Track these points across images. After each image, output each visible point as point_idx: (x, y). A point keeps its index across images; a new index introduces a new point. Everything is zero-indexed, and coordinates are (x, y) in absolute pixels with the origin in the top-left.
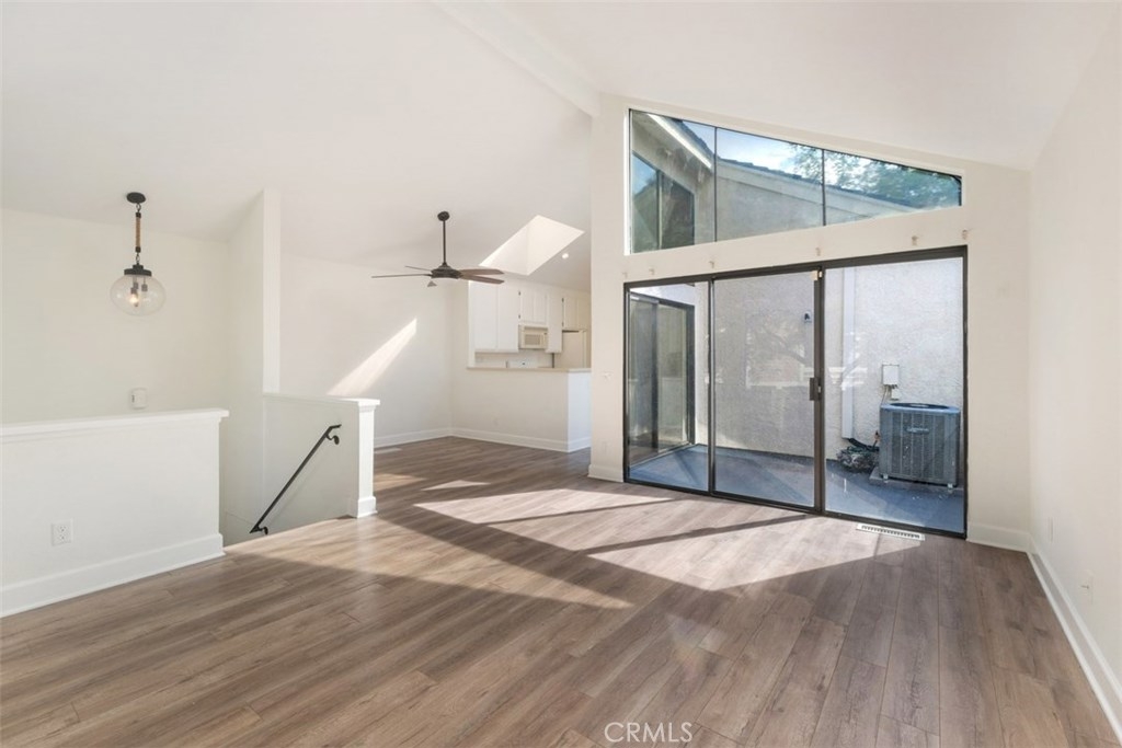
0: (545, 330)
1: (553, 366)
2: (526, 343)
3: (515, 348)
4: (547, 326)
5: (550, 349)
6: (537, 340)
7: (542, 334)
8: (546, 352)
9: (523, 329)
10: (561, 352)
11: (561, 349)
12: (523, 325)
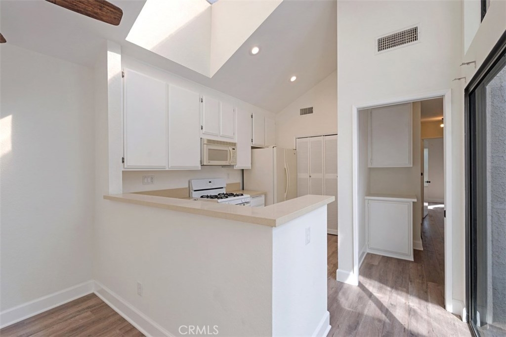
0: (234, 144)
2: (210, 158)
3: (196, 165)
4: (236, 141)
5: (240, 165)
7: (230, 148)
8: (235, 168)
9: (206, 142)
10: (250, 168)
11: (250, 165)
12: (206, 137)
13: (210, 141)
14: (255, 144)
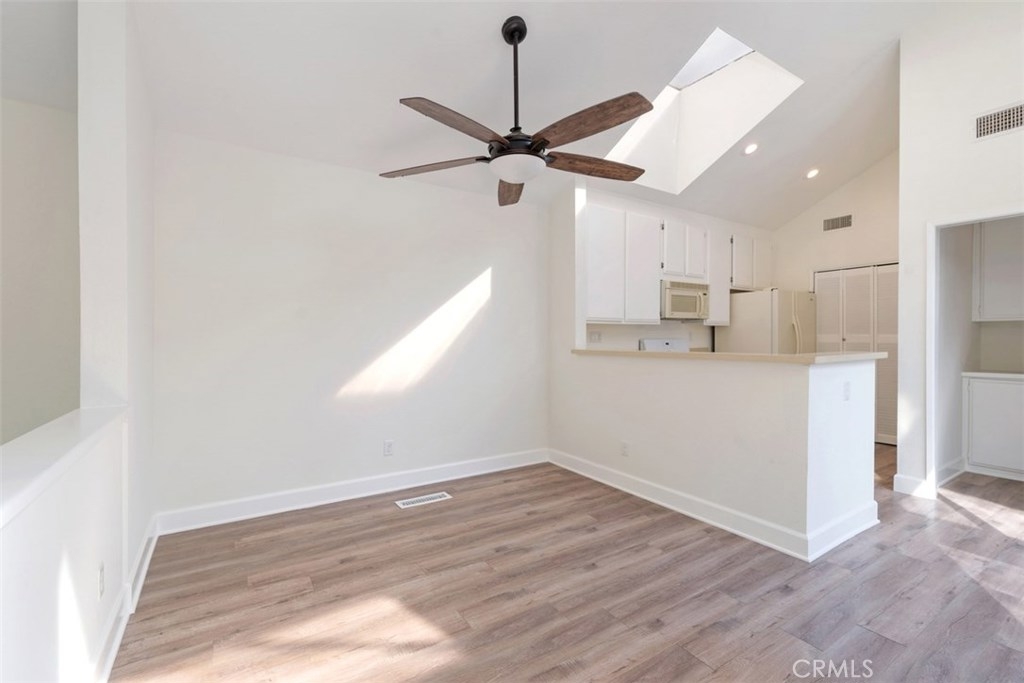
0: (705, 287)
1: (713, 350)
2: (674, 308)
3: (654, 317)
4: (707, 282)
5: (711, 321)
6: (692, 304)
7: (701, 294)
8: (705, 324)
9: (668, 286)
10: (728, 324)
11: (728, 320)
12: (668, 279)
13: (674, 285)
14: (736, 285)
